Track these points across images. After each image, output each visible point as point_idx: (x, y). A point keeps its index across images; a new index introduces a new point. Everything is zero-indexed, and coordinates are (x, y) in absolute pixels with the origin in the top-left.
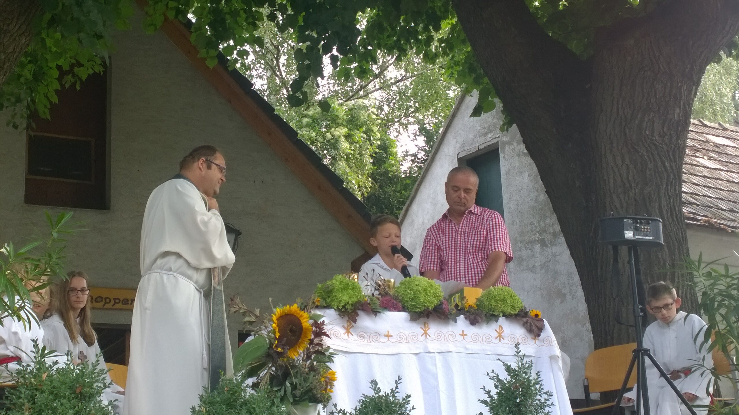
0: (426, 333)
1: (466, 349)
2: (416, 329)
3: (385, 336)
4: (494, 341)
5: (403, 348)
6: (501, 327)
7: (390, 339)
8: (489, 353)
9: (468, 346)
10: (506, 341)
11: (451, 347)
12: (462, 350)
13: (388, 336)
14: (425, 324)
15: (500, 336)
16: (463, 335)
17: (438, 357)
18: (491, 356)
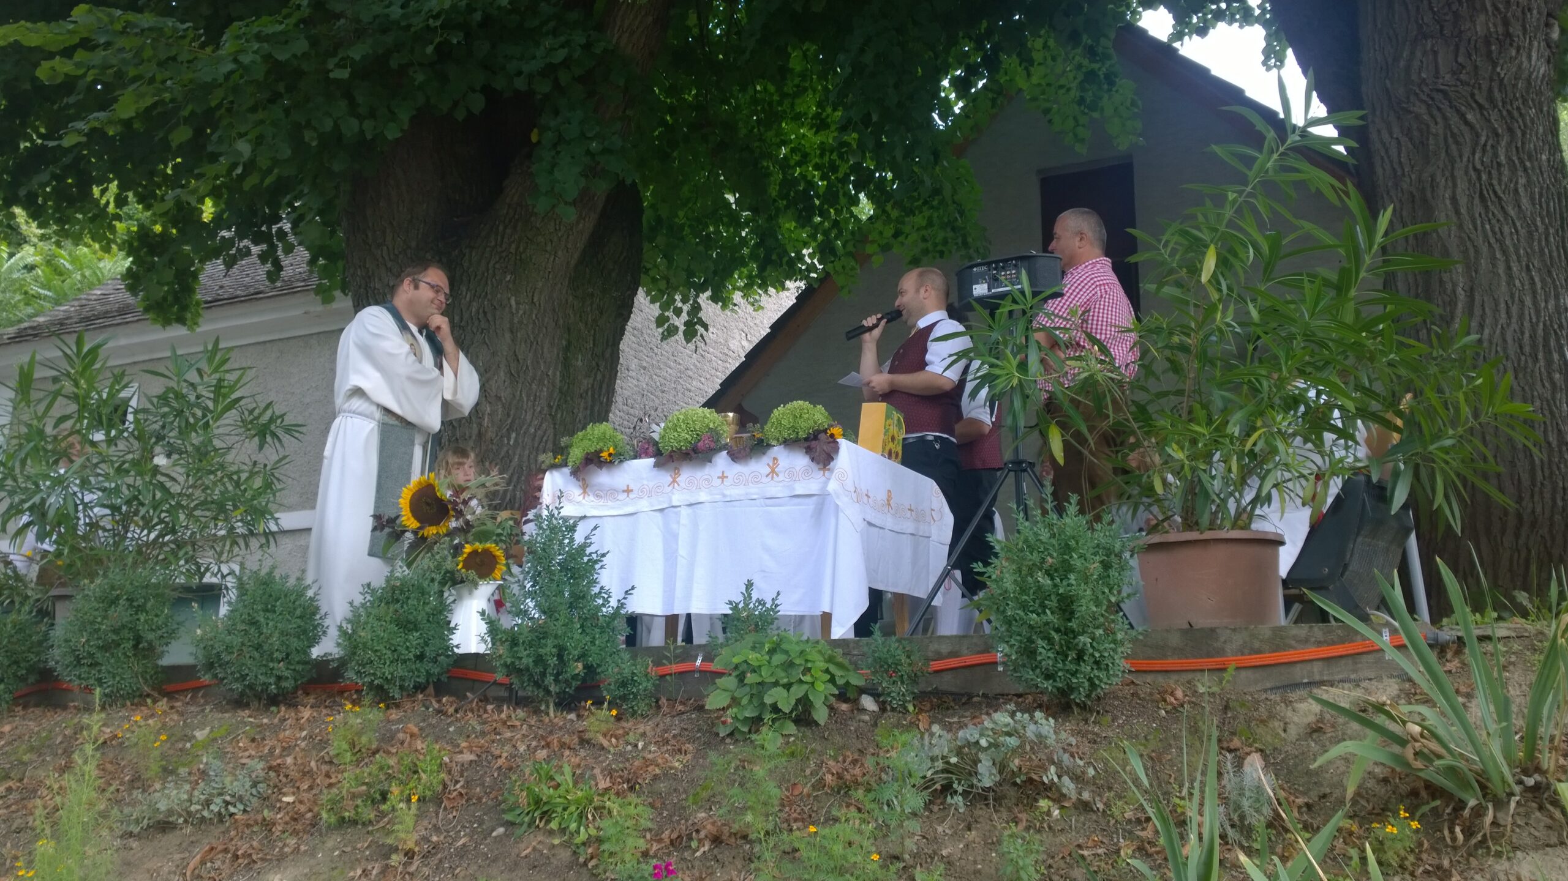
0: (674, 481)
1: (724, 496)
2: (665, 477)
3: (624, 491)
4: (765, 480)
5: (644, 505)
6: (775, 459)
7: (632, 495)
8: (755, 497)
9: (727, 492)
10: (781, 477)
11: (703, 497)
12: (718, 497)
13: (628, 491)
14: (676, 468)
15: (773, 472)
16: (723, 477)
17: (685, 512)
18: (758, 502)
